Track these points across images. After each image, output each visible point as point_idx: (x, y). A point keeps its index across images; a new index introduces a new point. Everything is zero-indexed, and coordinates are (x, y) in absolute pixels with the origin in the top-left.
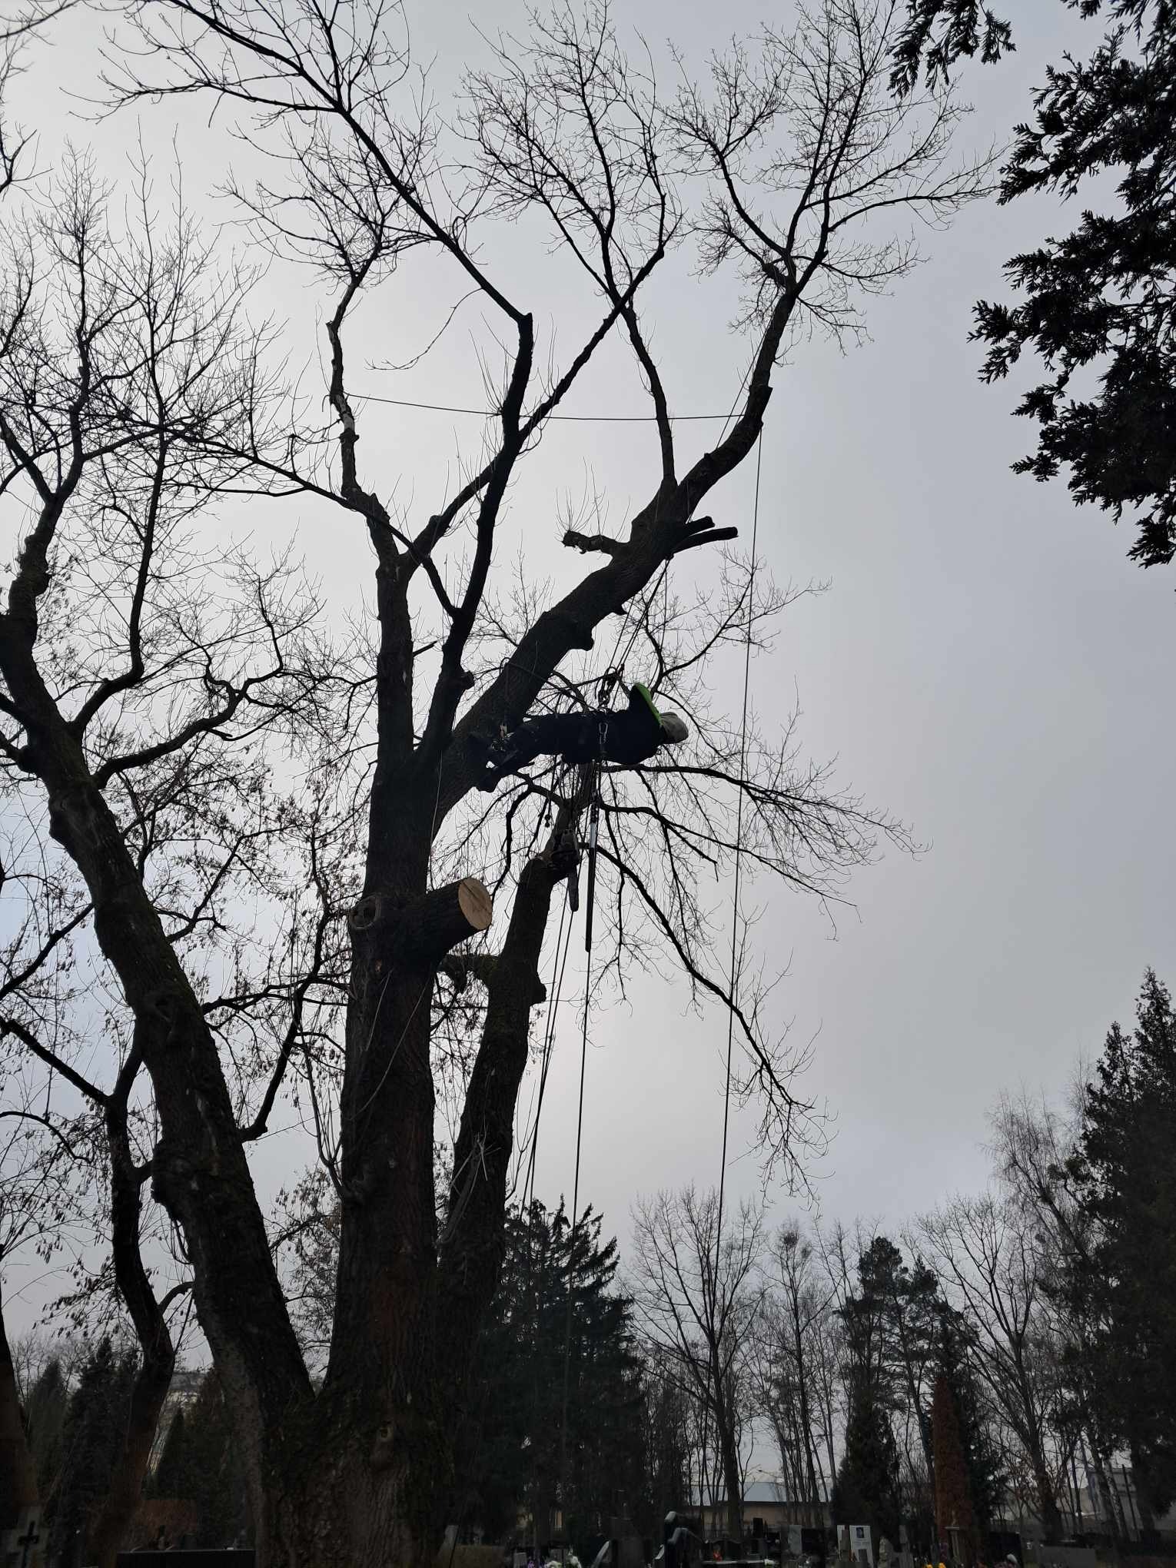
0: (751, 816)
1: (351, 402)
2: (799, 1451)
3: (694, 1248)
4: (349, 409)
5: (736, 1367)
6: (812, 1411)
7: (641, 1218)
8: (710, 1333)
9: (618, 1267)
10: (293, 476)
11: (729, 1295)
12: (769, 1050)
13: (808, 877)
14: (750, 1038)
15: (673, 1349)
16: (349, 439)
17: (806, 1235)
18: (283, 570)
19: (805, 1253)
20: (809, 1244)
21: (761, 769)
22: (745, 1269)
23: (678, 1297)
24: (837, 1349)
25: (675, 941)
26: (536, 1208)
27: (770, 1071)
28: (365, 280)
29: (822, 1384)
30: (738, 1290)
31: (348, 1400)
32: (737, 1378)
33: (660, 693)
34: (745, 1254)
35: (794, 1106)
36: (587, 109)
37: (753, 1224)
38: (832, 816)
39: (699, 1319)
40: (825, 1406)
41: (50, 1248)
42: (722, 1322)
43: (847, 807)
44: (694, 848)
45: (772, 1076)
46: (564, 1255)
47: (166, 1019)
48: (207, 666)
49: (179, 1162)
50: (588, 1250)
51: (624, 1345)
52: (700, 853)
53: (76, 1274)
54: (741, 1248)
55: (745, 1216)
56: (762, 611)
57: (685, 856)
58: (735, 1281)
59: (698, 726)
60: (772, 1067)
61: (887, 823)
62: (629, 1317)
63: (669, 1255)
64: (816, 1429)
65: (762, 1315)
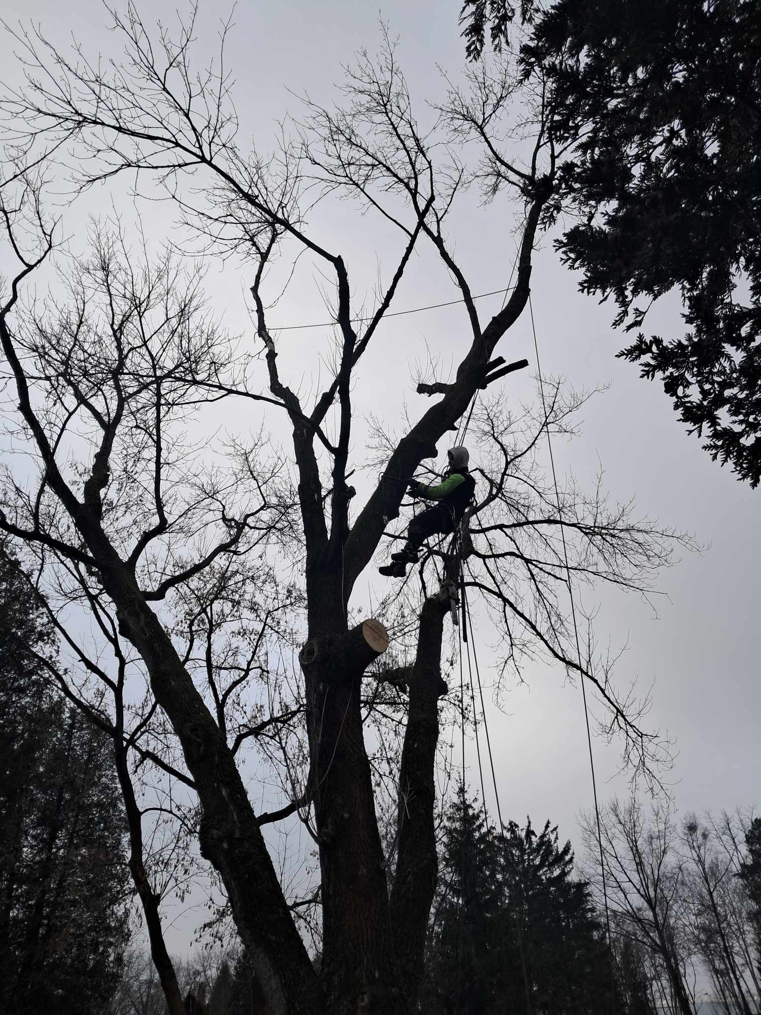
0: (587, 546)
1: (271, 334)
2: (730, 977)
3: (626, 841)
4: (270, 338)
5: (672, 921)
6: (732, 947)
7: (585, 825)
8: (649, 901)
9: (574, 860)
10: (220, 387)
11: (656, 872)
12: (621, 703)
13: (629, 580)
14: (606, 696)
15: (625, 914)
16: (271, 356)
17: (703, 823)
18: (259, 444)
19: (705, 836)
20: (706, 829)
21: (586, 514)
22: (664, 852)
23: (621, 877)
24: (741, 901)
25: (542, 638)
26: (513, 827)
27: (623, 716)
28: (269, 256)
29: (736, 927)
30: (662, 867)
31: (336, 979)
32: (673, 928)
33: (508, 475)
34: (662, 842)
35: (644, 738)
36: (390, 119)
37: (663, 819)
38: (640, 537)
39: (638, 890)
40: (741, 942)
41: (184, 893)
42: (655, 891)
43: (648, 529)
44: (549, 574)
45: (625, 720)
46: (537, 857)
47: (198, 740)
48: (223, 511)
49: (215, 832)
50: (551, 852)
51: (589, 915)
52: (555, 576)
53: (210, 907)
54: (658, 837)
55: (657, 815)
56: (568, 410)
57: (545, 580)
58: (659, 861)
59: (539, 493)
60: (624, 713)
61: (677, 534)
62: (589, 895)
63: (609, 848)
64: (739, 960)
65: (683, 883)
